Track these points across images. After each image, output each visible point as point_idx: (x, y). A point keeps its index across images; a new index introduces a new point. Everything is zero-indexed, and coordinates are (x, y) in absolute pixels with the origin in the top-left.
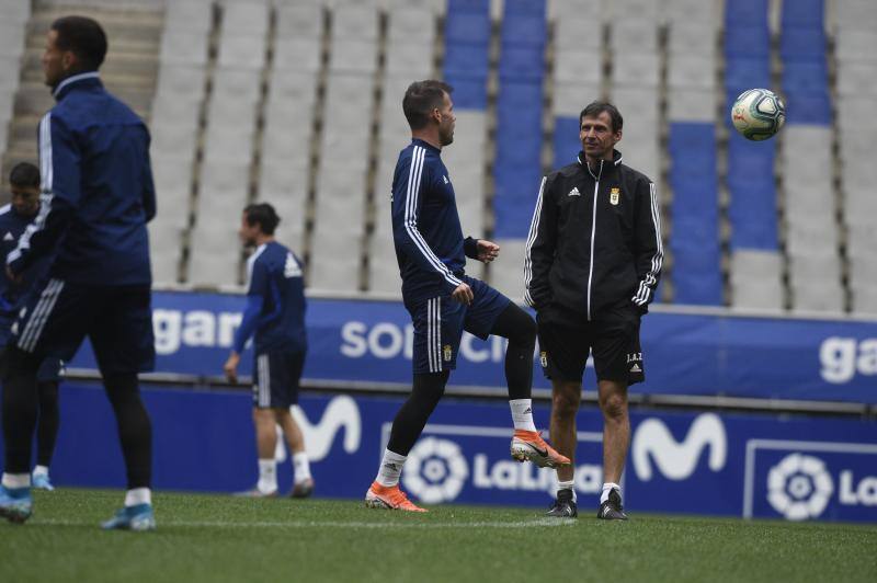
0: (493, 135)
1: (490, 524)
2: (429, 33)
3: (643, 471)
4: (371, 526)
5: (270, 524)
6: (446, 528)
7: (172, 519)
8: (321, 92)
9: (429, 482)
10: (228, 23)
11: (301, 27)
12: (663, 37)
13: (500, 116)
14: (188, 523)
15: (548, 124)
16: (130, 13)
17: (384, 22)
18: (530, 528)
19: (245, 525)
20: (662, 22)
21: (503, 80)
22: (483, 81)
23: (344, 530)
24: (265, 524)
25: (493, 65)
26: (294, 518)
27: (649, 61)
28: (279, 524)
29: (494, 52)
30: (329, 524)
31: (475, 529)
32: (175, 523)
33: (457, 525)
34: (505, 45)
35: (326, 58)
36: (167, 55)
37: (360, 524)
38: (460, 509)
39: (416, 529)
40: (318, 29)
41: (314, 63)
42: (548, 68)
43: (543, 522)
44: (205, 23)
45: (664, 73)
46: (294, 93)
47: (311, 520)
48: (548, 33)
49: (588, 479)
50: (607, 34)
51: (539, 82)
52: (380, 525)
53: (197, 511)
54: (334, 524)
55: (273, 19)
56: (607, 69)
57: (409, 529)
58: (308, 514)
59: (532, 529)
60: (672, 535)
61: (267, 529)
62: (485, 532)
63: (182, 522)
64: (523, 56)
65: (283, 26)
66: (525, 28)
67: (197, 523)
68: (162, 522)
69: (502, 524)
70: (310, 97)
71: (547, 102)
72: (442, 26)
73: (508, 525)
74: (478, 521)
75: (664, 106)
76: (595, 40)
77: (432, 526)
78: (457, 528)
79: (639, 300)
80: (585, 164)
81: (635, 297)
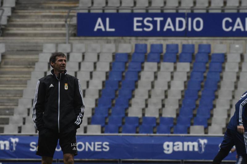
79: (77, 123)
80: (54, 75)
81: (76, 122)
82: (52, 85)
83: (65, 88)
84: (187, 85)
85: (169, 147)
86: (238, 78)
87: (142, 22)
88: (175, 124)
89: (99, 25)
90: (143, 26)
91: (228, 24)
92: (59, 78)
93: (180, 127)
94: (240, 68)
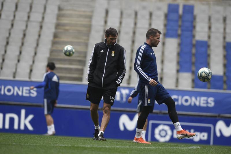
0: (180, 45)
1: (178, 148)
2: (163, 18)
3: (218, 134)
4: (147, 148)
5: (120, 147)
6: (167, 149)
7: (94, 145)
8: (134, 33)
9: (162, 136)
10: (110, 14)
11: (129, 16)
12: (225, 20)
13: (182, 40)
14: (99, 146)
15: (194, 42)
16: (84, 11)
17: (151, 14)
18: (188, 149)
19: (113, 147)
20: (224, 15)
21: (182, 30)
22: (177, 30)
23: (139, 148)
24: (119, 147)
25: (180, 26)
26: (126, 145)
27: (221, 26)
28: (122, 147)
29: (180, 23)
30: (135, 147)
31: (174, 149)
32: (95, 146)
33: (169, 148)
34: (183, 21)
35: (135, 24)
36: (94, 23)
37: (144, 147)
38: (170, 144)
39: (159, 149)
40: (133, 16)
41: (132, 25)
42: (194, 27)
43: (192, 148)
44: (104, 14)
45: (225, 29)
46: (127, 33)
47: (131, 146)
48: (194, 18)
49: (204, 136)
50: (210, 19)
51: (191, 31)
52: (149, 148)
53: (101, 143)
54: (137, 147)
55: (122, 13)
56: (210, 28)
57: (156, 149)
58: (130, 144)
59: (189, 149)
60: (226, 152)
61: (119, 148)
62: (177, 150)
63: (97, 146)
64: (187, 24)
65: (124, 16)
66: (188, 17)
67: (101, 146)
68: (91, 146)
69: (181, 148)
70: (131, 34)
71: (194, 36)
72: (166, 16)
73: (182, 148)
74: (174, 147)
75: (224, 38)
76: (207, 20)
77: (162, 148)
78: (169, 149)
81: (117, 81)
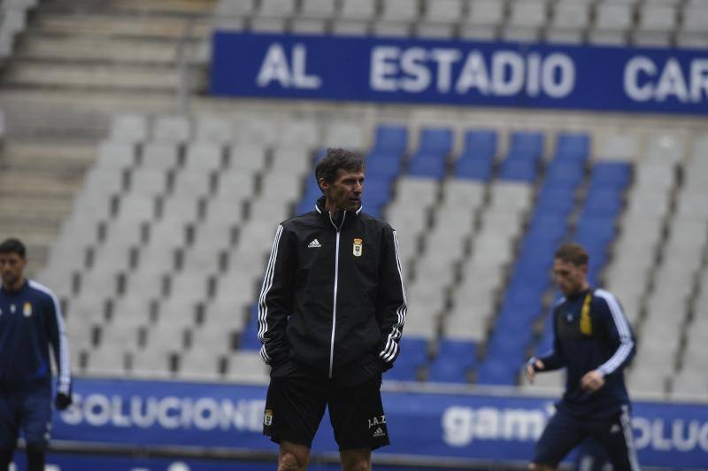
79: (387, 355)
80: (325, 214)
81: (383, 352)
82: (315, 243)
83: (355, 253)
84: (521, 248)
85: (461, 425)
86: (666, 233)
87: (397, 62)
88: (480, 360)
89: (274, 67)
90: (400, 74)
91: (643, 79)
92: (338, 222)
93: (496, 367)
94: (673, 206)
